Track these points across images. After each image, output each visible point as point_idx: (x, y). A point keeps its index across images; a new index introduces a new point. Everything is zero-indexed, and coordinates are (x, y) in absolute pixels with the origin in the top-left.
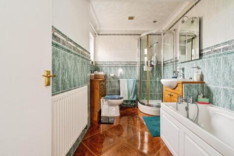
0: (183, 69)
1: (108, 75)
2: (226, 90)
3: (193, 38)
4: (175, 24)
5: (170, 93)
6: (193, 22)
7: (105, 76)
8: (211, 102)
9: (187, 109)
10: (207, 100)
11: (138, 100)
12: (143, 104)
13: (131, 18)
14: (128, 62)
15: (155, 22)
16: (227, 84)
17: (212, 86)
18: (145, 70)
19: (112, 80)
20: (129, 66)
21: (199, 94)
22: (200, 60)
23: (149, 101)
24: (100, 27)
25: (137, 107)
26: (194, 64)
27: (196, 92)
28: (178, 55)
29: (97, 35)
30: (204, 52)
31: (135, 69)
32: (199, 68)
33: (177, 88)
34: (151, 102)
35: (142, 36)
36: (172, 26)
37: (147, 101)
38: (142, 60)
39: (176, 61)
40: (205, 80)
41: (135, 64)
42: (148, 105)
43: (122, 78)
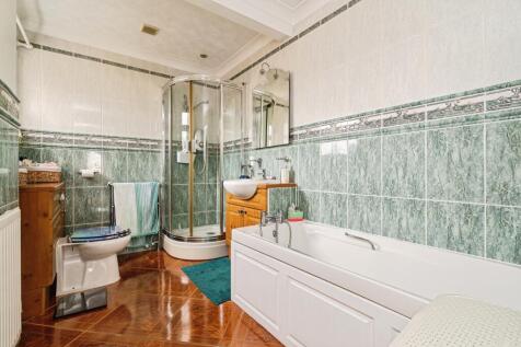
0: (260, 162)
1: (72, 173)
2: (326, 196)
3: (269, 106)
4: (243, 72)
5: (240, 208)
6: (276, 77)
7: (64, 176)
8: (306, 217)
9: (275, 234)
10: (300, 214)
11: (164, 231)
12: (179, 239)
13: (149, 30)
14: (136, 139)
15: (204, 56)
16: (327, 186)
17: (307, 191)
18: (179, 161)
19: (86, 186)
20: (139, 148)
21: (289, 205)
22: (290, 147)
23: (194, 229)
24: (41, 23)
25: (162, 249)
26: (279, 152)
27: (285, 202)
28: (250, 134)
29: (29, 46)
30: (295, 133)
31: (155, 158)
32: (287, 161)
33: (256, 197)
34: (200, 232)
35: (176, 80)
36: (237, 76)
37: (188, 230)
38: (176, 138)
39: (247, 145)
40: (297, 181)
41: (155, 147)
42: (191, 240)
43: (119, 181)
